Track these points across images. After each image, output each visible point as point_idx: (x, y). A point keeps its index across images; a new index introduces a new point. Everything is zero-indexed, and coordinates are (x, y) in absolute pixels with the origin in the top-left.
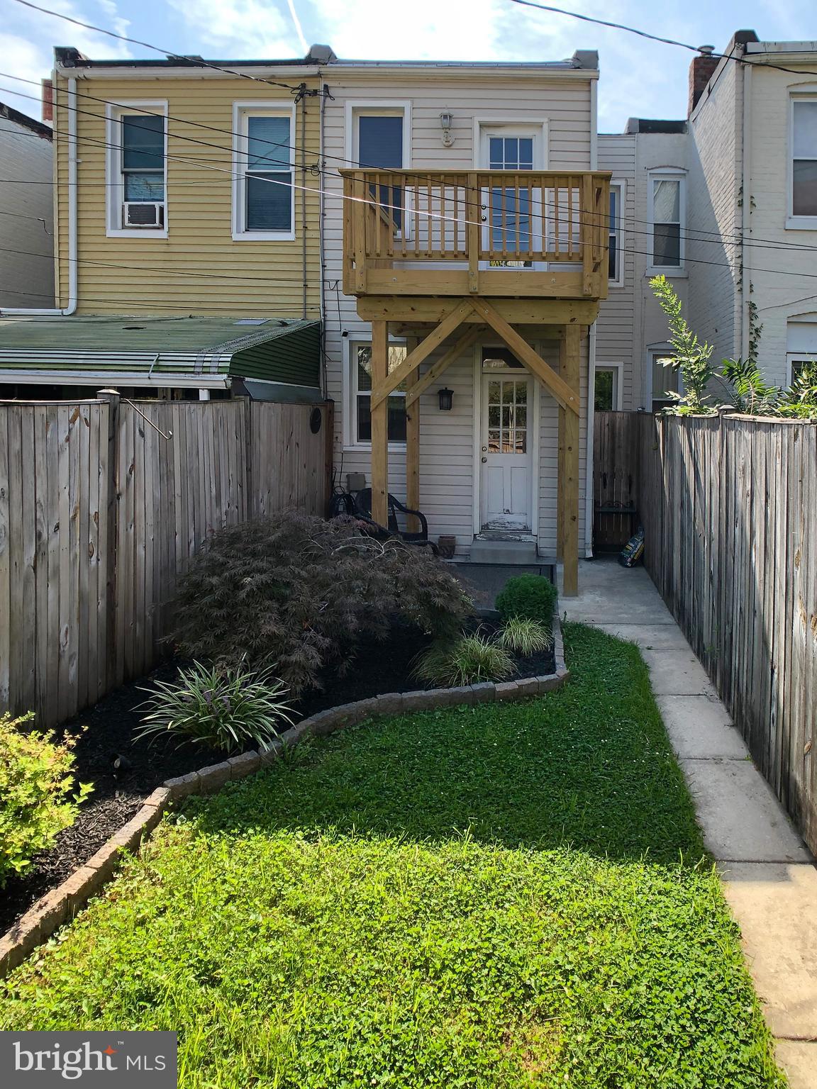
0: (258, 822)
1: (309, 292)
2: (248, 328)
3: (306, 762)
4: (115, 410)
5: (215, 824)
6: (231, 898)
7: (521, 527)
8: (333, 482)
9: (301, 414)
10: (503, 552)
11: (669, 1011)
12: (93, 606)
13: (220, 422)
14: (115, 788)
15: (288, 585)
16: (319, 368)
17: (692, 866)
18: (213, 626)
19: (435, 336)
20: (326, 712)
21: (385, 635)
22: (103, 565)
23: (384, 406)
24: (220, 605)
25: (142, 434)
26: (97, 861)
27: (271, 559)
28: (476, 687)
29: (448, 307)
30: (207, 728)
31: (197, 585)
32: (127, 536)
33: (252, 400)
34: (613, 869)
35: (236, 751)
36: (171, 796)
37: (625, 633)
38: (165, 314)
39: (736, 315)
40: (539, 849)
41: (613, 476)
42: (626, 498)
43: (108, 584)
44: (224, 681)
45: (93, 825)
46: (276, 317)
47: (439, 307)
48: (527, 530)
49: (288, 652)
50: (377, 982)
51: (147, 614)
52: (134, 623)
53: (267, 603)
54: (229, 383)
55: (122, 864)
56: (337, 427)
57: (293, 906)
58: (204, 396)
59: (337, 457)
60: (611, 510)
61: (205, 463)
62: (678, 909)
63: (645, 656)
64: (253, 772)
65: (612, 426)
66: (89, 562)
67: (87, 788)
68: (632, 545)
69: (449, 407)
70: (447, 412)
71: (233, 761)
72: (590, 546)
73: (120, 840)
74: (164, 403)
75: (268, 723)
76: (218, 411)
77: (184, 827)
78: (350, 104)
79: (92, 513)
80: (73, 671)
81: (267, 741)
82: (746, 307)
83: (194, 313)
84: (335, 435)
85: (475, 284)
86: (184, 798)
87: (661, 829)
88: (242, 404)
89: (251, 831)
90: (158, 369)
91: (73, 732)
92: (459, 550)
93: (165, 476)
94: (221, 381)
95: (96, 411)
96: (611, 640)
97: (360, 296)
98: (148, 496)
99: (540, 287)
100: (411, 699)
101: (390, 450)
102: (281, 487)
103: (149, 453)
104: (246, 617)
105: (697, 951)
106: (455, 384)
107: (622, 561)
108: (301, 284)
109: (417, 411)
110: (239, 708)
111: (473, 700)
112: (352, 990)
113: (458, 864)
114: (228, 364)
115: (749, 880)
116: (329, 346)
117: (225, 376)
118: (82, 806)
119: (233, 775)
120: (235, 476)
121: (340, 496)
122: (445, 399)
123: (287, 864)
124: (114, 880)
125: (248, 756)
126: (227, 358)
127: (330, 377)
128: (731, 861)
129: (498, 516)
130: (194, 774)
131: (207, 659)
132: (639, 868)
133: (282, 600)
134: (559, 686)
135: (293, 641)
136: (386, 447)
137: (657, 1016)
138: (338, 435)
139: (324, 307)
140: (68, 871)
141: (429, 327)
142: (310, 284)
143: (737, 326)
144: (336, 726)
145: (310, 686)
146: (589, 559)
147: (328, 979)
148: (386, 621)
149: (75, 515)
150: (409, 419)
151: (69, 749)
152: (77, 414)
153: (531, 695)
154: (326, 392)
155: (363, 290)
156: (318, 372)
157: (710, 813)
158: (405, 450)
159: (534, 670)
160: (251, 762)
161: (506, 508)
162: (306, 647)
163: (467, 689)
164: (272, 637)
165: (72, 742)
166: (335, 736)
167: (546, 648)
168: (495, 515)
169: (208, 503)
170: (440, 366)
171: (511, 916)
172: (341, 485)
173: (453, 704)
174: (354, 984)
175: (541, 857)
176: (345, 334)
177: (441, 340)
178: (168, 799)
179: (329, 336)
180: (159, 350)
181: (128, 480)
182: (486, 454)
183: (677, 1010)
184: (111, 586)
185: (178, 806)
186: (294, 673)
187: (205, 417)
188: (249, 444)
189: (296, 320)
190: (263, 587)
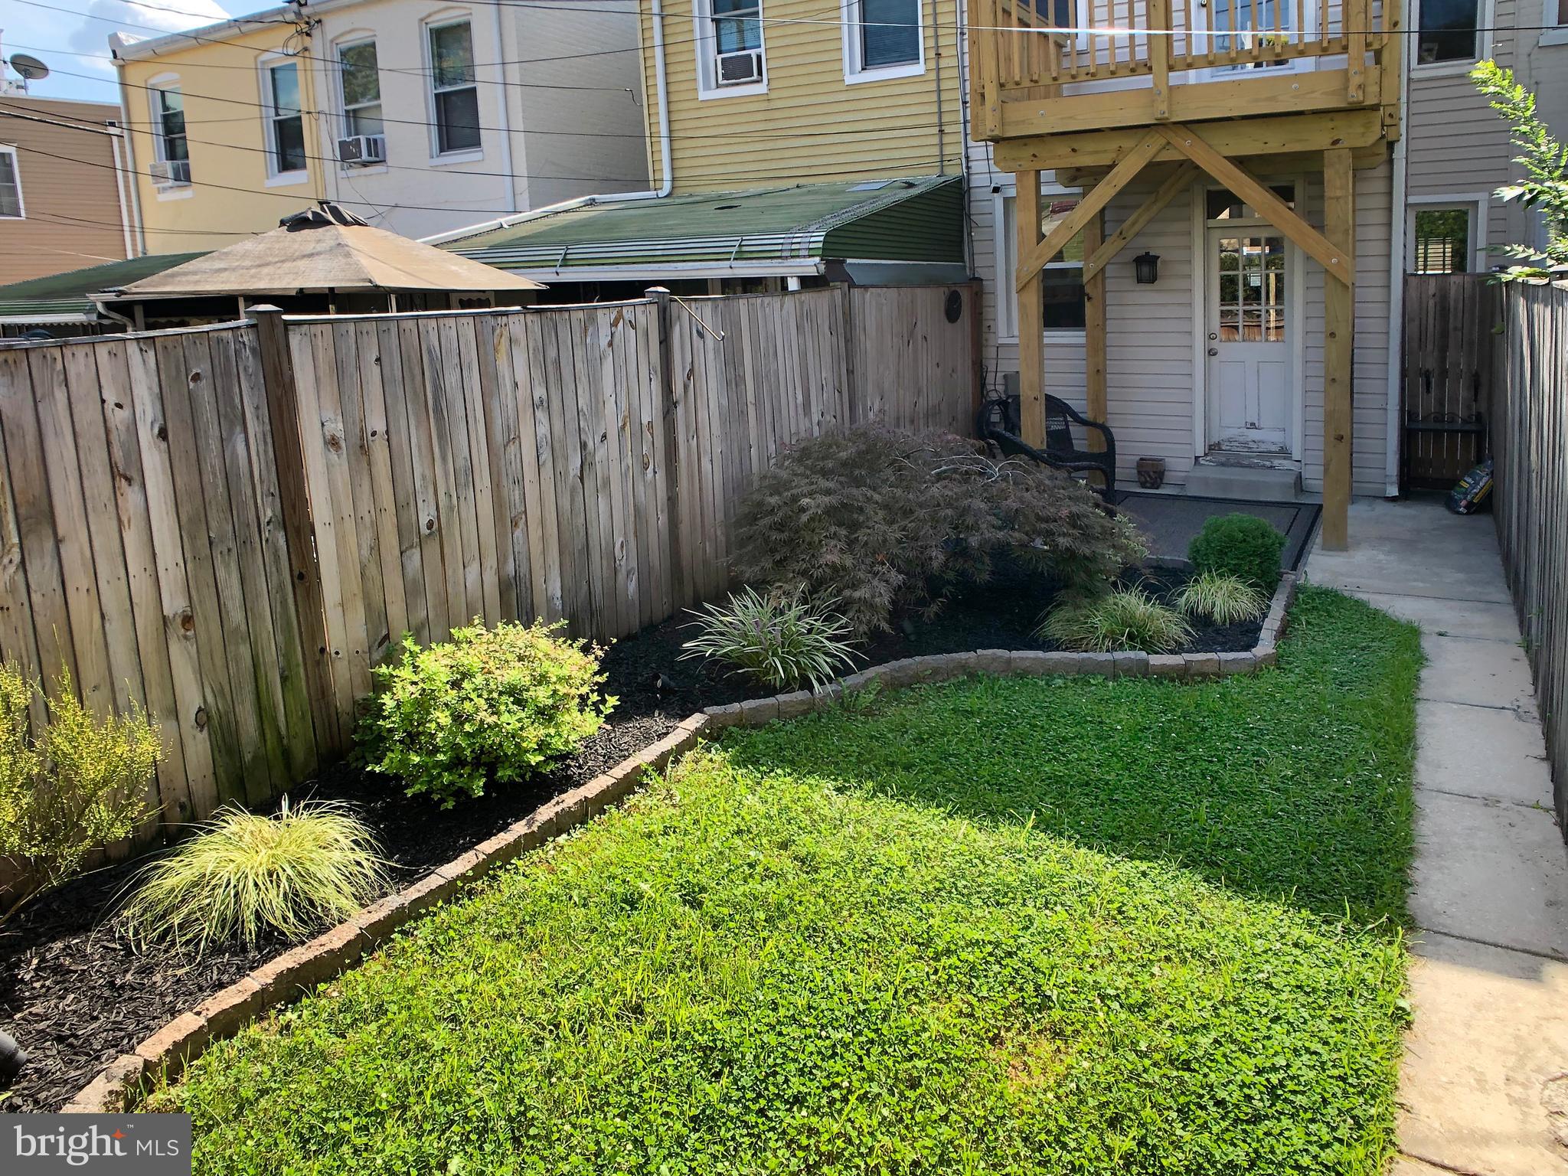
0: (792, 763)
1: (946, 139)
2: (860, 195)
3: (868, 712)
4: (665, 309)
5: (747, 759)
6: (739, 832)
7: (1274, 448)
8: (983, 385)
9: (928, 302)
10: (1239, 482)
11: (1234, 1074)
12: (652, 520)
13: (804, 318)
14: (657, 707)
15: (861, 510)
16: (962, 237)
17: (1364, 924)
18: (773, 551)
19: (1108, 183)
20: (905, 662)
21: (987, 577)
22: (661, 476)
23: (1035, 283)
24: (780, 527)
25: (701, 335)
26: (619, 771)
27: (842, 479)
28: (1119, 655)
29: (1127, 143)
30: (755, 659)
31: (760, 504)
32: (689, 449)
33: (852, 285)
34: (1236, 902)
35: (787, 687)
36: (709, 723)
37: (1403, 609)
38: (770, 186)
40: (1131, 858)
41: (1444, 373)
42: (1469, 407)
43: (669, 499)
44: (779, 612)
45: (626, 739)
46: (902, 176)
47: (1112, 144)
48: (1284, 452)
49: (854, 586)
50: (870, 946)
51: (719, 533)
52: (703, 542)
53: (833, 529)
54: (822, 268)
55: (645, 780)
56: (988, 313)
57: (803, 852)
58: (793, 285)
59: (990, 352)
60: (1438, 426)
61: (787, 365)
62: (1315, 970)
63: (1428, 645)
64: (805, 713)
65: (1442, 297)
66: (644, 474)
67: (613, 701)
68: (1470, 480)
69: (1152, 279)
70: (1148, 286)
71: (781, 697)
72: (1395, 479)
73: (645, 756)
74: (728, 298)
75: (824, 664)
76: (802, 303)
77: (718, 755)
79: (645, 422)
80: (632, 586)
81: (821, 683)
83: (801, 181)
84: (986, 324)
85: (1164, 107)
86: (724, 728)
87: (1337, 871)
88: (838, 293)
89: (779, 771)
90: (741, 256)
91: (601, 644)
92: (1169, 477)
93: (733, 380)
94: (811, 266)
95: (641, 312)
96: (1375, 617)
97: (996, 140)
98: (713, 404)
99: (1273, 99)
100: (1022, 659)
101: (1046, 341)
102: (901, 392)
103: (711, 356)
104: (810, 544)
105: (1323, 1024)
106: (1157, 246)
107: (1451, 505)
108: (936, 130)
109: (1100, 286)
110: (790, 642)
111: (1114, 672)
112: (836, 946)
113: (1010, 850)
114: (820, 245)
115: (1464, 965)
116: (975, 208)
117: (817, 259)
118: (609, 719)
119: (780, 713)
120: (830, 380)
121: (993, 403)
122: (1147, 269)
123: (807, 811)
124: (634, 793)
125: (800, 695)
126: (818, 238)
127: (978, 247)
128: (1446, 934)
129: (1236, 432)
130: (737, 705)
131: (761, 586)
132: (1276, 910)
133: (854, 526)
134: (1255, 670)
135: (861, 575)
136: (1040, 337)
137: (1212, 1075)
138: (991, 323)
139: (967, 158)
140: (593, 775)
141: (1099, 173)
142: (947, 129)
144: (918, 679)
145: (877, 627)
146: (1393, 499)
147: (812, 932)
148: (987, 560)
149: (624, 425)
150: (1089, 299)
151: (596, 658)
152: (620, 316)
153: (1205, 676)
154: (973, 269)
155: (996, 133)
156: (962, 242)
157: (1440, 868)
158: (1083, 341)
159: (1222, 644)
160: (802, 702)
161: (1250, 420)
162: (875, 582)
163: (1107, 656)
164: (834, 567)
165: (600, 653)
166: (913, 690)
167: (1255, 617)
168: (1230, 428)
169: (792, 413)
170: (1134, 224)
171: (1056, 919)
172: (996, 388)
173: (1083, 674)
174: (841, 943)
175: (1128, 867)
176: (996, 190)
177: (1118, 189)
178: (705, 725)
179: (976, 194)
180: (741, 234)
181: (686, 387)
182: (1215, 344)
183: (1250, 1077)
184: (672, 501)
185: (715, 735)
186: (859, 611)
187: (784, 312)
188: (849, 340)
189: (927, 177)
190: (830, 511)
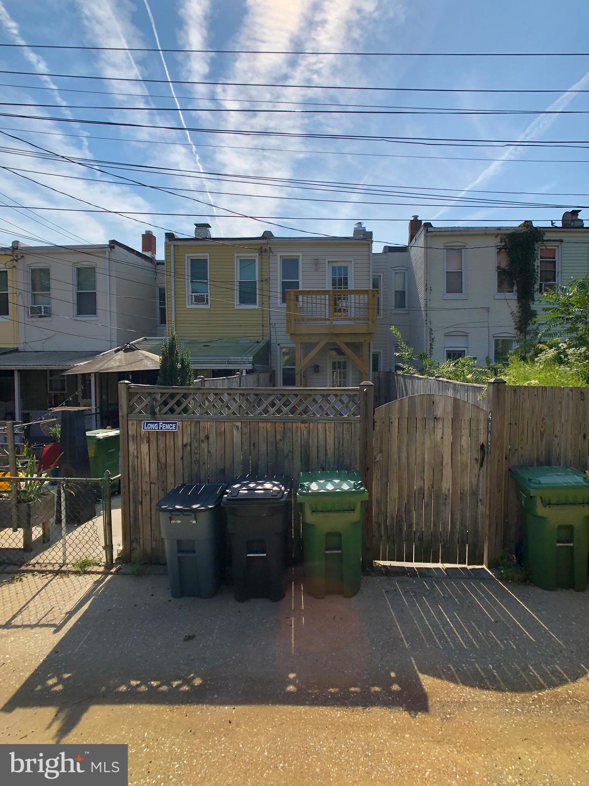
1: (264, 328)
2: (245, 344)
23: (300, 373)
29: (322, 337)
39: (425, 333)
46: (252, 339)
47: (318, 337)
58: (244, 372)
65: (379, 377)
70: (317, 374)
78: (279, 254)
82: (429, 330)
83: (221, 338)
85: (332, 330)
90: (228, 363)
106: (320, 363)
108: (261, 325)
116: (272, 349)
122: (317, 368)
127: (273, 361)
139: (270, 334)
142: (265, 325)
143: (425, 337)
155: (293, 332)
156: (268, 360)
176: (278, 344)
179: (272, 345)
